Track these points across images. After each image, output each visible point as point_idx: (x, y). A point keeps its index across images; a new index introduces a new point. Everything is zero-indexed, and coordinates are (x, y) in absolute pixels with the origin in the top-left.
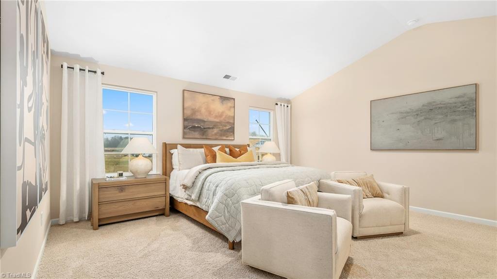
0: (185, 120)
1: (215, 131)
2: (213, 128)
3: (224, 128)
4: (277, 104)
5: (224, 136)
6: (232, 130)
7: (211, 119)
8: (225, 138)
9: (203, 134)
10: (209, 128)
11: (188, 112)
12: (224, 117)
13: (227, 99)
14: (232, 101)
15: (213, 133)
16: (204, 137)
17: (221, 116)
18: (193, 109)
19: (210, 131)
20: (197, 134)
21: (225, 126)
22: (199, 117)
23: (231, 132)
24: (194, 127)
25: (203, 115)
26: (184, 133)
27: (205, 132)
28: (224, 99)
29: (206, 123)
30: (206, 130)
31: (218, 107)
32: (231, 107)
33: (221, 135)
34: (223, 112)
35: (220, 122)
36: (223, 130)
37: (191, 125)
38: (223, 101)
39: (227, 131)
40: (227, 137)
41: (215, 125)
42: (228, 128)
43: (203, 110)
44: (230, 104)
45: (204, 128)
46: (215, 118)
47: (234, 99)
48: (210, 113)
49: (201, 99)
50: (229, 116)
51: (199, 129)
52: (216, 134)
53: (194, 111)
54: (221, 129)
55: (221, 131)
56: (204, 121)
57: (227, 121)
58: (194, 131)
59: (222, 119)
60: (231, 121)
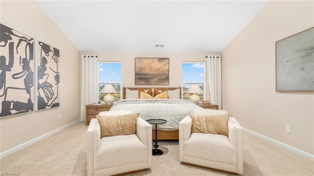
0: (136, 74)
1: (155, 79)
2: (153, 78)
3: (162, 77)
4: (207, 57)
5: (161, 82)
6: (167, 79)
7: (152, 72)
8: (162, 84)
9: (147, 82)
10: (151, 78)
11: (138, 70)
12: (161, 70)
13: (163, 60)
14: (167, 60)
15: (154, 81)
16: (148, 84)
17: (159, 70)
18: (140, 68)
19: (151, 80)
20: (143, 82)
21: (162, 76)
22: (144, 72)
23: (167, 80)
24: (141, 78)
25: (147, 71)
26: (135, 82)
27: (148, 80)
28: (161, 59)
29: (149, 76)
30: (148, 79)
31: (157, 65)
32: (166, 64)
33: (159, 82)
34: (160, 68)
35: (159, 74)
36: (161, 78)
37: (139, 77)
38: (160, 61)
39: (164, 79)
40: (163, 83)
41: (155, 76)
42: (164, 77)
43: (147, 68)
44: (166, 62)
45: (148, 78)
46: (155, 72)
47: (169, 58)
48: (151, 69)
49: (146, 62)
50: (165, 70)
51: (144, 79)
52: (155, 82)
53: (141, 69)
54: (159, 78)
55: (159, 79)
56: (147, 74)
57: (163, 73)
58: (141, 80)
59: (159, 72)
60: (167, 73)
